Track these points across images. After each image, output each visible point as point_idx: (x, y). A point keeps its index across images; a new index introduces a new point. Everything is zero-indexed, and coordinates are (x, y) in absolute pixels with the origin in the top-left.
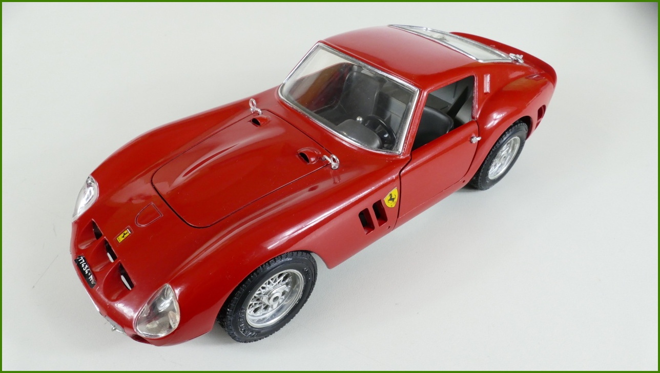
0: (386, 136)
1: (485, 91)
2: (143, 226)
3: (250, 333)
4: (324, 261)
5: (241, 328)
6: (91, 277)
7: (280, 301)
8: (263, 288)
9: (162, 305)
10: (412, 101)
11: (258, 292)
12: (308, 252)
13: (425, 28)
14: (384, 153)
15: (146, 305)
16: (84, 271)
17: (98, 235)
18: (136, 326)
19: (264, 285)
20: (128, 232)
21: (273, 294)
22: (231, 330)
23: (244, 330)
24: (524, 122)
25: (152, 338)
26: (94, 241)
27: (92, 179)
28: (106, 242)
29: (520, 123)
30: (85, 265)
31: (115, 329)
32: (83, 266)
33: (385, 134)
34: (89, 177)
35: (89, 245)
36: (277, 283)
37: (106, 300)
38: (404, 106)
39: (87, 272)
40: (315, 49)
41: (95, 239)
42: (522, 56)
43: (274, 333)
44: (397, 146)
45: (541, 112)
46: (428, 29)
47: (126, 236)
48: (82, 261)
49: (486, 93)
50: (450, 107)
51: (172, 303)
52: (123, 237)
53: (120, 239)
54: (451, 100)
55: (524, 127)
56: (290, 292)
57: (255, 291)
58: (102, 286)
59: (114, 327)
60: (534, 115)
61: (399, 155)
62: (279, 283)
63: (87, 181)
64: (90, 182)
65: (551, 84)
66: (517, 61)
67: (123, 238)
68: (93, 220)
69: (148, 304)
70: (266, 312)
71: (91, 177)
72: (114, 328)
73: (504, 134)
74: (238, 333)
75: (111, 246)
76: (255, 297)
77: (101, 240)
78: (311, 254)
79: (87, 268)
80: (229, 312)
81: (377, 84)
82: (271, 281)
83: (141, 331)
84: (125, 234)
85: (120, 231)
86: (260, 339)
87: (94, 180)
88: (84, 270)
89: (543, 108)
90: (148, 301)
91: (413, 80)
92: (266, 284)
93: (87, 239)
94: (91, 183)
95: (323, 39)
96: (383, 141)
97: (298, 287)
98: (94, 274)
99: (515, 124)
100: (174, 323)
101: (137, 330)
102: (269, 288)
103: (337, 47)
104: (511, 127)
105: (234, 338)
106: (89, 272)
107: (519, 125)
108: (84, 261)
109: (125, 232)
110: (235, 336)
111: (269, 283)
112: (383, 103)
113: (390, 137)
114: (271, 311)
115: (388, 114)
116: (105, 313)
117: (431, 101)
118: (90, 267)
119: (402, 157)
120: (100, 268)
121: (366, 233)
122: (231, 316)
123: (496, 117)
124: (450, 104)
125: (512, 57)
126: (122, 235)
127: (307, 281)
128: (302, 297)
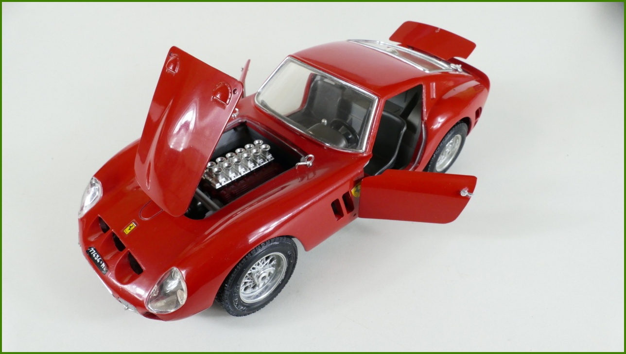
0: (350, 137)
1: (431, 97)
2: (146, 219)
3: (242, 308)
4: (303, 244)
5: (235, 301)
6: (103, 265)
7: (266, 281)
8: (254, 268)
9: (169, 286)
10: (372, 107)
11: (249, 272)
12: (290, 237)
13: (378, 42)
14: (350, 152)
15: (156, 286)
16: (96, 261)
17: (106, 229)
18: (148, 304)
19: (254, 266)
20: (133, 225)
21: (261, 274)
22: (227, 303)
23: (238, 304)
24: (465, 123)
25: (163, 313)
26: (101, 235)
27: (95, 180)
28: (113, 234)
29: (462, 123)
30: (96, 255)
31: (128, 309)
32: (94, 255)
33: (349, 135)
34: (92, 179)
35: (97, 238)
36: (265, 264)
37: (119, 285)
38: (365, 111)
39: (98, 261)
40: (286, 62)
41: (102, 232)
42: (460, 66)
43: (260, 309)
44: (360, 146)
45: (478, 113)
46: (381, 42)
47: (132, 228)
48: (93, 251)
49: (433, 99)
50: (402, 111)
51: (180, 282)
52: (130, 229)
53: (127, 231)
54: (403, 105)
55: (464, 127)
56: (274, 273)
57: (247, 271)
58: (114, 272)
59: (127, 306)
60: (472, 117)
61: (363, 153)
62: (266, 264)
63: (91, 182)
64: (94, 182)
65: (485, 90)
66: (456, 70)
67: (130, 231)
68: (99, 216)
69: (158, 284)
70: (254, 290)
71: (94, 178)
72: (126, 308)
73: (449, 132)
74: (233, 306)
75: (119, 237)
76: (247, 276)
77: (108, 233)
78: (293, 239)
79: (98, 258)
80: (226, 287)
81: (339, 91)
82: (260, 263)
83: (152, 308)
84: (131, 227)
85: (126, 224)
86: (249, 314)
87: (98, 181)
88: (96, 259)
89: (480, 110)
90: (157, 283)
91: (371, 89)
92: (256, 265)
93: (96, 233)
94: (94, 184)
95: (292, 53)
96: (348, 140)
97: (282, 268)
98: (105, 261)
99: (457, 124)
100: (182, 300)
101: (149, 308)
102: (258, 268)
103: (304, 60)
104: (454, 126)
105: (228, 311)
106: (100, 260)
107: (460, 124)
108: (94, 251)
109: (131, 225)
110: (230, 310)
111: (258, 264)
112: (345, 108)
113: (353, 138)
114: (259, 289)
115: (350, 117)
116: (118, 296)
117: (387, 106)
118: (101, 256)
119: (365, 155)
120: (110, 257)
121: (337, 219)
122: (228, 291)
123: (440, 120)
124: (403, 108)
125: (453, 67)
126: (129, 228)
127: (289, 264)
128: (285, 277)
